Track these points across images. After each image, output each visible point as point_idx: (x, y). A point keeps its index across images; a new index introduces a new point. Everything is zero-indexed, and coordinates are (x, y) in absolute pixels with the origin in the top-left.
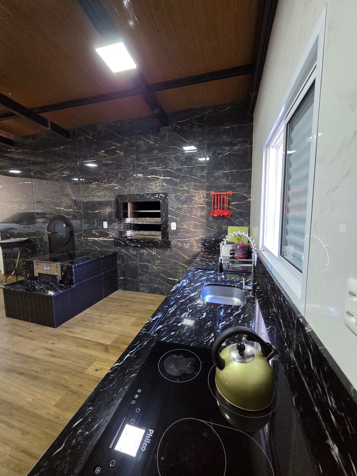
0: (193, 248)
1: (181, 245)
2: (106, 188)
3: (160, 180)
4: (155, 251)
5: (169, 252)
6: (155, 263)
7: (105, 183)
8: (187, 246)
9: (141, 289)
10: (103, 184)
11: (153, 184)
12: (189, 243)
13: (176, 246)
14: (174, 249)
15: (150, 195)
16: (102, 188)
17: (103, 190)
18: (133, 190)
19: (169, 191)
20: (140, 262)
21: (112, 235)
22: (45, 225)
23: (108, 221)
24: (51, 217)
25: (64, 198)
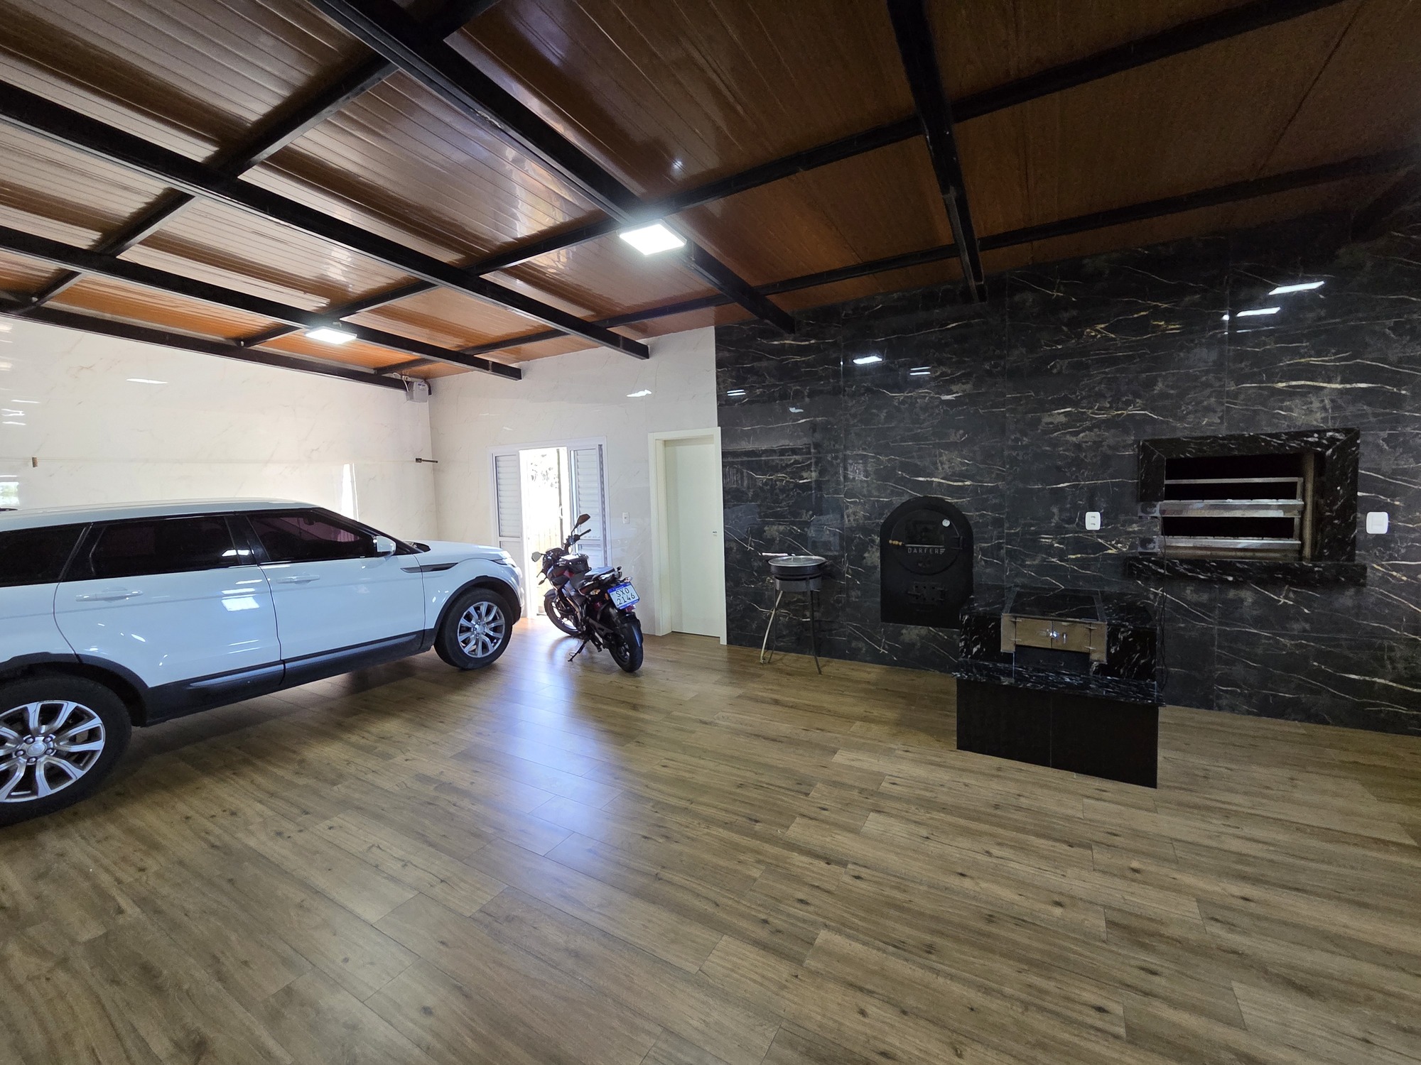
1: (1405, 578)
2: (1104, 421)
3: (1325, 391)
4: (1291, 595)
5: (1351, 597)
6: (1284, 628)
7: (1100, 409)
9: (1224, 702)
10: (1092, 413)
11: (1296, 406)
13: (1384, 581)
14: (1374, 591)
15: (1284, 437)
16: (1088, 424)
17: (1090, 429)
18: (1210, 424)
19: (1362, 424)
20: (1221, 624)
21: (1116, 548)
22: (873, 523)
23: (1103, 511)
24: (898, 501)
25: (946, 452)
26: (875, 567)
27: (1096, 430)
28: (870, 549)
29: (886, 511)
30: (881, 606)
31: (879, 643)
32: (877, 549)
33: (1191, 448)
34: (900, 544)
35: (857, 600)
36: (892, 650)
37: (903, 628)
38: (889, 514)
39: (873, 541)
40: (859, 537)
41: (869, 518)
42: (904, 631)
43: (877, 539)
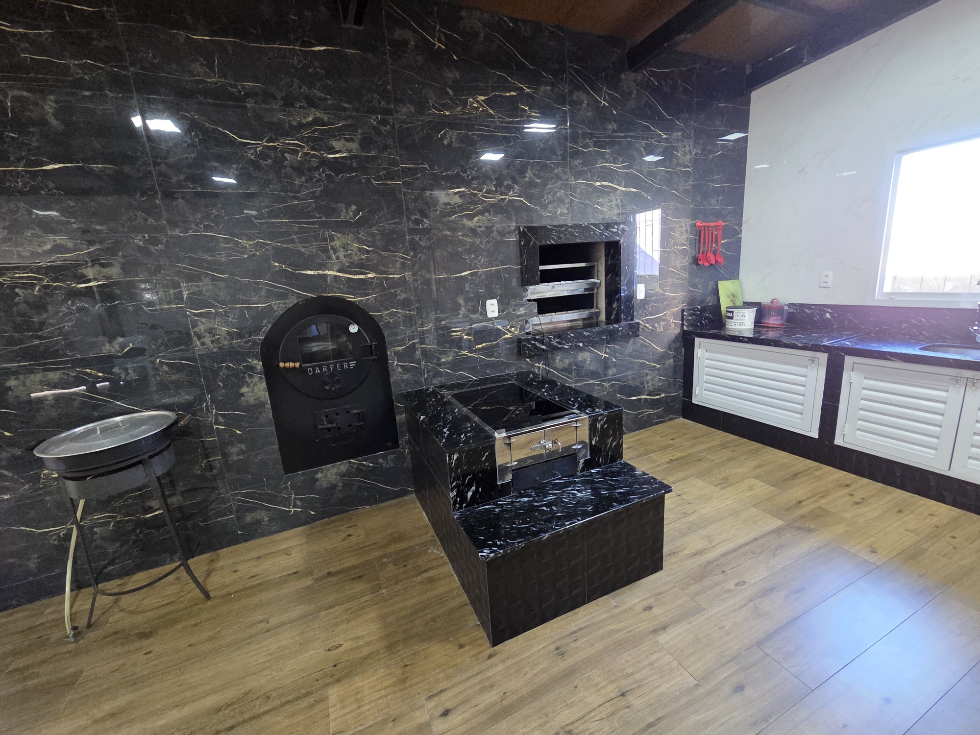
0: (668, 330)
1: (651, 328)
2: (493, 205)
3: (619, 193)
4: (608, 350)
5: (633, 345)
6: (606, 376)
7: (488, 192)
8: (660, 328)
10: (482, 196)
11: (605, 202)
12: (664, 320)
13: (644, 331)
14: (640, 339)
15: (602, 227)
16: (480, 207)
17: (482, 213)
18: (562, 214)
20: (576, 381)
21: (510, 332)
22: (247, 342)
23: (498, 298)
24: (279, 307)
25: (339, 235)
26: (262, 404)
27: (487, 214)
28: (248, 379)
29: (265, 322)
30: (281, 454)
31: (286, 502)
32: (261, 378)
33: (554, 235)
34: (297, 365)
35: (241, 457)
36: (307, 504)
37: (316, 473)
38: (270, 326)
39: (252, 368)
40: (228, 367)
41: (240, 335)
42: (319, 475)
43: (259, 365)
